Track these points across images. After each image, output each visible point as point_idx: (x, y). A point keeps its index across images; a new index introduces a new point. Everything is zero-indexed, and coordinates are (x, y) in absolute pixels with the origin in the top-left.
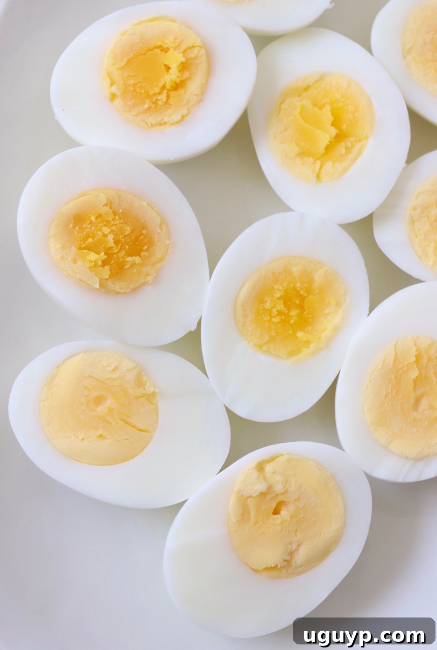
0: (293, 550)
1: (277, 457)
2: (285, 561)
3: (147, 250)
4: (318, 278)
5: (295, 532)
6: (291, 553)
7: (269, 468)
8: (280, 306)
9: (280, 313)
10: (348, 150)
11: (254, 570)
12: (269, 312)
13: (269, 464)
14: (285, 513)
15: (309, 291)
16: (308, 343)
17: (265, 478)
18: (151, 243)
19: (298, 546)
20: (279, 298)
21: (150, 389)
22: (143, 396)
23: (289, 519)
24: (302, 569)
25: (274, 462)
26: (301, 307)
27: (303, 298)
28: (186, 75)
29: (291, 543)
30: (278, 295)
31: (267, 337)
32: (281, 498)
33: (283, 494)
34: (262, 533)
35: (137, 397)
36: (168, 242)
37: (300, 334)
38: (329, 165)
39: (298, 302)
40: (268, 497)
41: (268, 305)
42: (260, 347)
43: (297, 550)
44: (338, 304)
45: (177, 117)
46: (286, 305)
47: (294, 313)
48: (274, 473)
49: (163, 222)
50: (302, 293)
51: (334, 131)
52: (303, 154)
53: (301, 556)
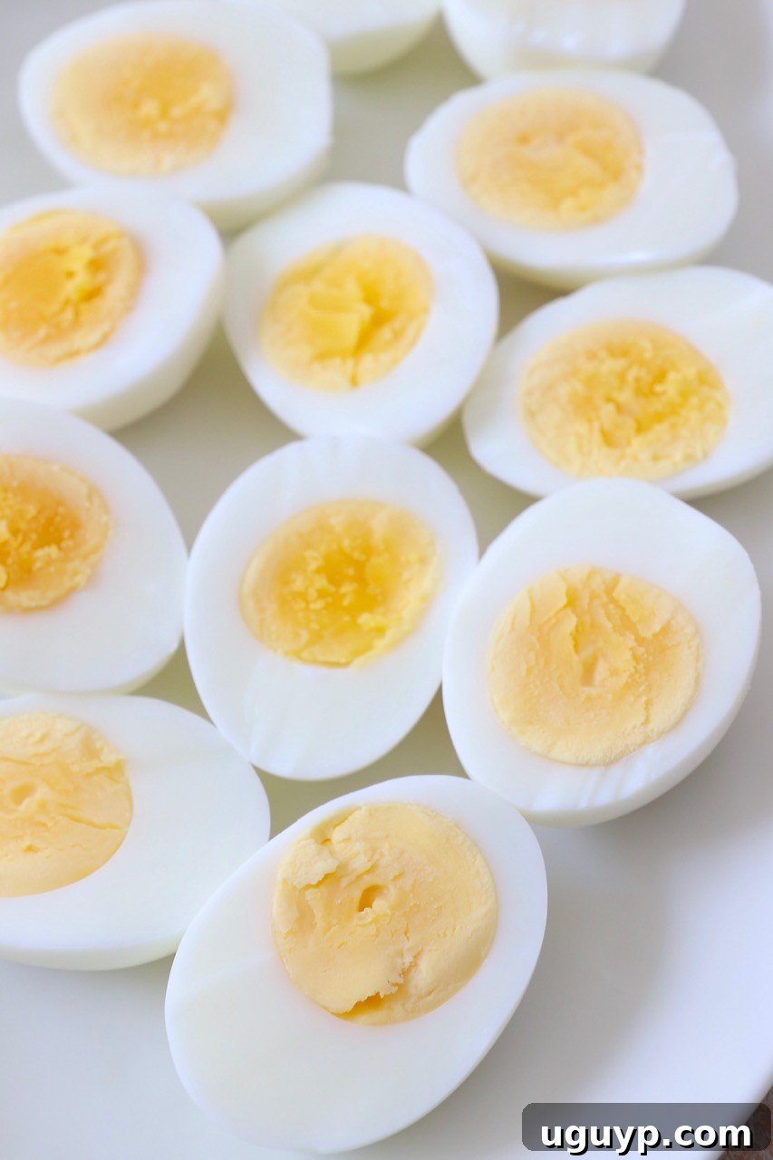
0: (407, 965)
1: (350, 814)
2: (395, 985)
3: (72, 537)
4: (379, 527)
5: (405, 933)
6: (405, 973)
7: (337, 835)
8: (322, 582)
9: (322, 594)
10: (398, 335)
11: (338, 1015)
12: (303, 596)
13: (337, 828)
14: (379, 905)
15: (369, 550)
16: (380, 631)
17: (332, 853)
18: (76, 526)
19: (416, 957)
20: (318, 571)
21: (109, 758)
22: (99, 771)
23: (389, 912)
24: (430, 998)
25: (346, 824)
26: (361, 580)
27: (360, 566)
28: (102, 277)
29: (401, 954)
30: (313, 566)
31: (305, 636)
32: (369, 880)
33: (369, 872)
34: (341, 946)
35: (89, 775)
36: (105, 518)
37: (365, 619)
38: (368, 361)
39: (351, 572)
40: (344, 883)
41: (299, 584)
42: (297, 655)
43: (414, 965)
44: (424, 561)
45: (94, 337)
46: (332, 580)
47: (347, 588)
48: (348, 839)
49: (93, 492)
50: (356, 555)
51: (366, 311)
52: (322, 357)
53: (424, 975)
